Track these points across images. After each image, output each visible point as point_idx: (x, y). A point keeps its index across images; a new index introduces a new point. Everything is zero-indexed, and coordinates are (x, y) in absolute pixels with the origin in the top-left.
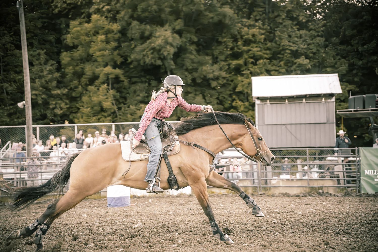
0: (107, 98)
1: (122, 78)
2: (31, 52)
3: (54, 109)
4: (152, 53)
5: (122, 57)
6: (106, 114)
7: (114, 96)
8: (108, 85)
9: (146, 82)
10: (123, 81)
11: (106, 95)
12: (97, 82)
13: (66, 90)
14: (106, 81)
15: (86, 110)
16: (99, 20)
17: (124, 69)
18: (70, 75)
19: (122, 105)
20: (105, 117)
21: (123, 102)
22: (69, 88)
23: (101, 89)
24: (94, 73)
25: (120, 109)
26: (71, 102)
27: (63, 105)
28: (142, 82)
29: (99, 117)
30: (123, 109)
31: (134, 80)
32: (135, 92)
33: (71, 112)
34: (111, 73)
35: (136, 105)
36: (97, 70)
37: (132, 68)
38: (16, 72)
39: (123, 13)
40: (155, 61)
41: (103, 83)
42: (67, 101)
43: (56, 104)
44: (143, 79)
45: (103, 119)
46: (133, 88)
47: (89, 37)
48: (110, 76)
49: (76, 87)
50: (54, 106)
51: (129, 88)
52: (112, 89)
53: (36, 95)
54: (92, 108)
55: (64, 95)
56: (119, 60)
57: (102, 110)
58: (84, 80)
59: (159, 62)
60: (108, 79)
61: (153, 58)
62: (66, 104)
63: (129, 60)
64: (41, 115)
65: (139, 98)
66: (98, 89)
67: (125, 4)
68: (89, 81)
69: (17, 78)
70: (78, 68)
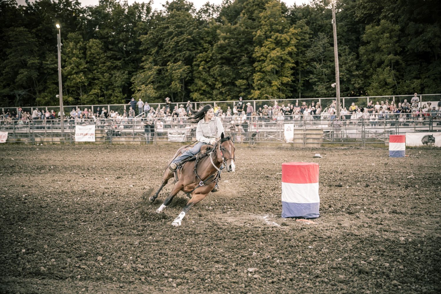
0: (390, 76)
1: (401, 62)
2: (340, 48)
3: (354, 84)
4: (424, 44)
5: (401, 47)
6: (389, 87)
7: (395, 74)
8: (391, 67)
9: (418, 63)
10: (402, 64)
11: (389, 74)
12: (383, 66)
13: (362, 72)
14: (390, 65)
15: (375, 84)
16: (386, 24)
17: (403, 56)
18: (365, 61)
19: (400, 80)
20: (388, 89)
21: (401, 78)
22: (364, 70)
23: (385, 70)
24: (381, 59)
25: (398, 83)
26: (365, 79)
27: (360, 81)
28: (415, 64)
29: (384, 89)
30: (401, 83)
31: (409, 63)
32: (410, 71)
33: (365, 86)
34: (393, 59)
35: (410, 80)
36: (383, 58)
37: (408, 55)
38: (331, 61)
39: (402, 17)
40: (426, 49)
41: (387, 66)
42: (363, 79)
43: (355, 81)
44: (416, 62)
45: (387, 90)
46: (409, 68)
47: (378, 35)
48: (392, 61)
49: (369, 69)
50: (354, 82)
51: (406, 68)
52: (393, 70)
53: (343, 75)
54: (379, 83)
55: (361, 74)
56: (399, 50)
57: (386, 84)
58: (374, 65)
59: (429, 50)
60: (391, 63)
61: (424, 47)
62: (362, 81)
63: (406, 49)
64: (346, 88)
65: (413, 75)
66: (383, 70)
67: (404, 11)
68: (378, 65)
69: (331, 66)
70: (370, 57)
